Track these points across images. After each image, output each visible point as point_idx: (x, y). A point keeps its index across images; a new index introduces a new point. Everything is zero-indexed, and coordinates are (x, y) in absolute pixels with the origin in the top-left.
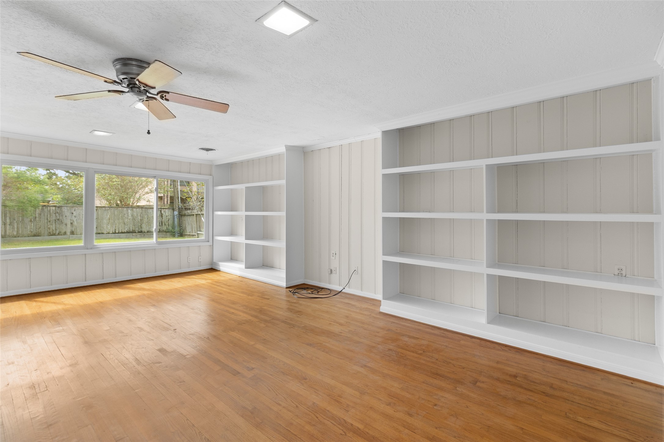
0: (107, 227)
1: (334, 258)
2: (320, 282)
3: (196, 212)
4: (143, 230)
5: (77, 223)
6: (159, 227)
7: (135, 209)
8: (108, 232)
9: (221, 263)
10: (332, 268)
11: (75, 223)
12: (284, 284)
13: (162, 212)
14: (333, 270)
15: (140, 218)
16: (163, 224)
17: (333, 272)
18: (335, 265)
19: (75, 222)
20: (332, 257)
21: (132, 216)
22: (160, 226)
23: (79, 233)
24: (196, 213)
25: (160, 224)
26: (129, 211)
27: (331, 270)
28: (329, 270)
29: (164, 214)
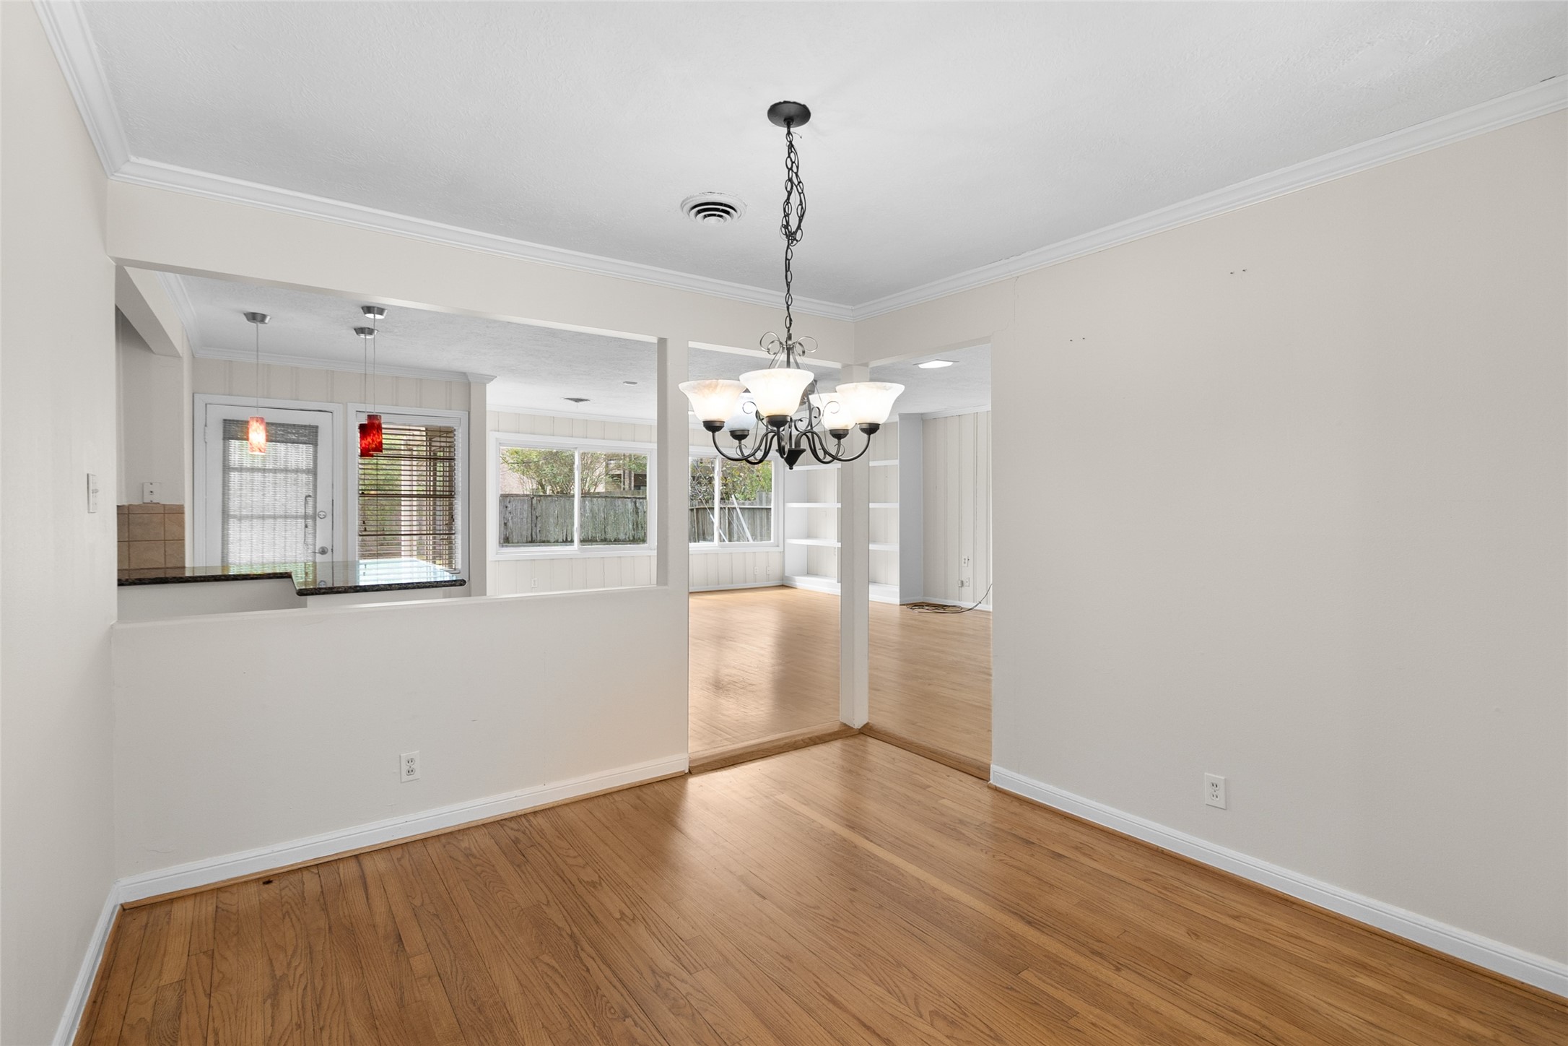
0: (554, 531)
1: (966, 565)
2: (946, 599)
3: (697, 504)
4: (608, 537)
5: (513, 523)
6: (633, 532)
7: (595, 499)
8: (556, 539)
9: (797, 578)
10: (963, 579)
11: (510, 524)
12: (897, 601)
13: (637, 505)
14: (965, 581)
15: (603, 516)
16: (640, 526)
17: (965, 584)
18: (967, 574)
19: (510, 521)
20: (963, 564)
21: (591, 511)
22: (634, 530)
23: (516, 541)
24: (697, 507)
25: (635, 526)
26: (587, 502)
27: (962, 582)
28: (960, 582)
29: (641, 508)
